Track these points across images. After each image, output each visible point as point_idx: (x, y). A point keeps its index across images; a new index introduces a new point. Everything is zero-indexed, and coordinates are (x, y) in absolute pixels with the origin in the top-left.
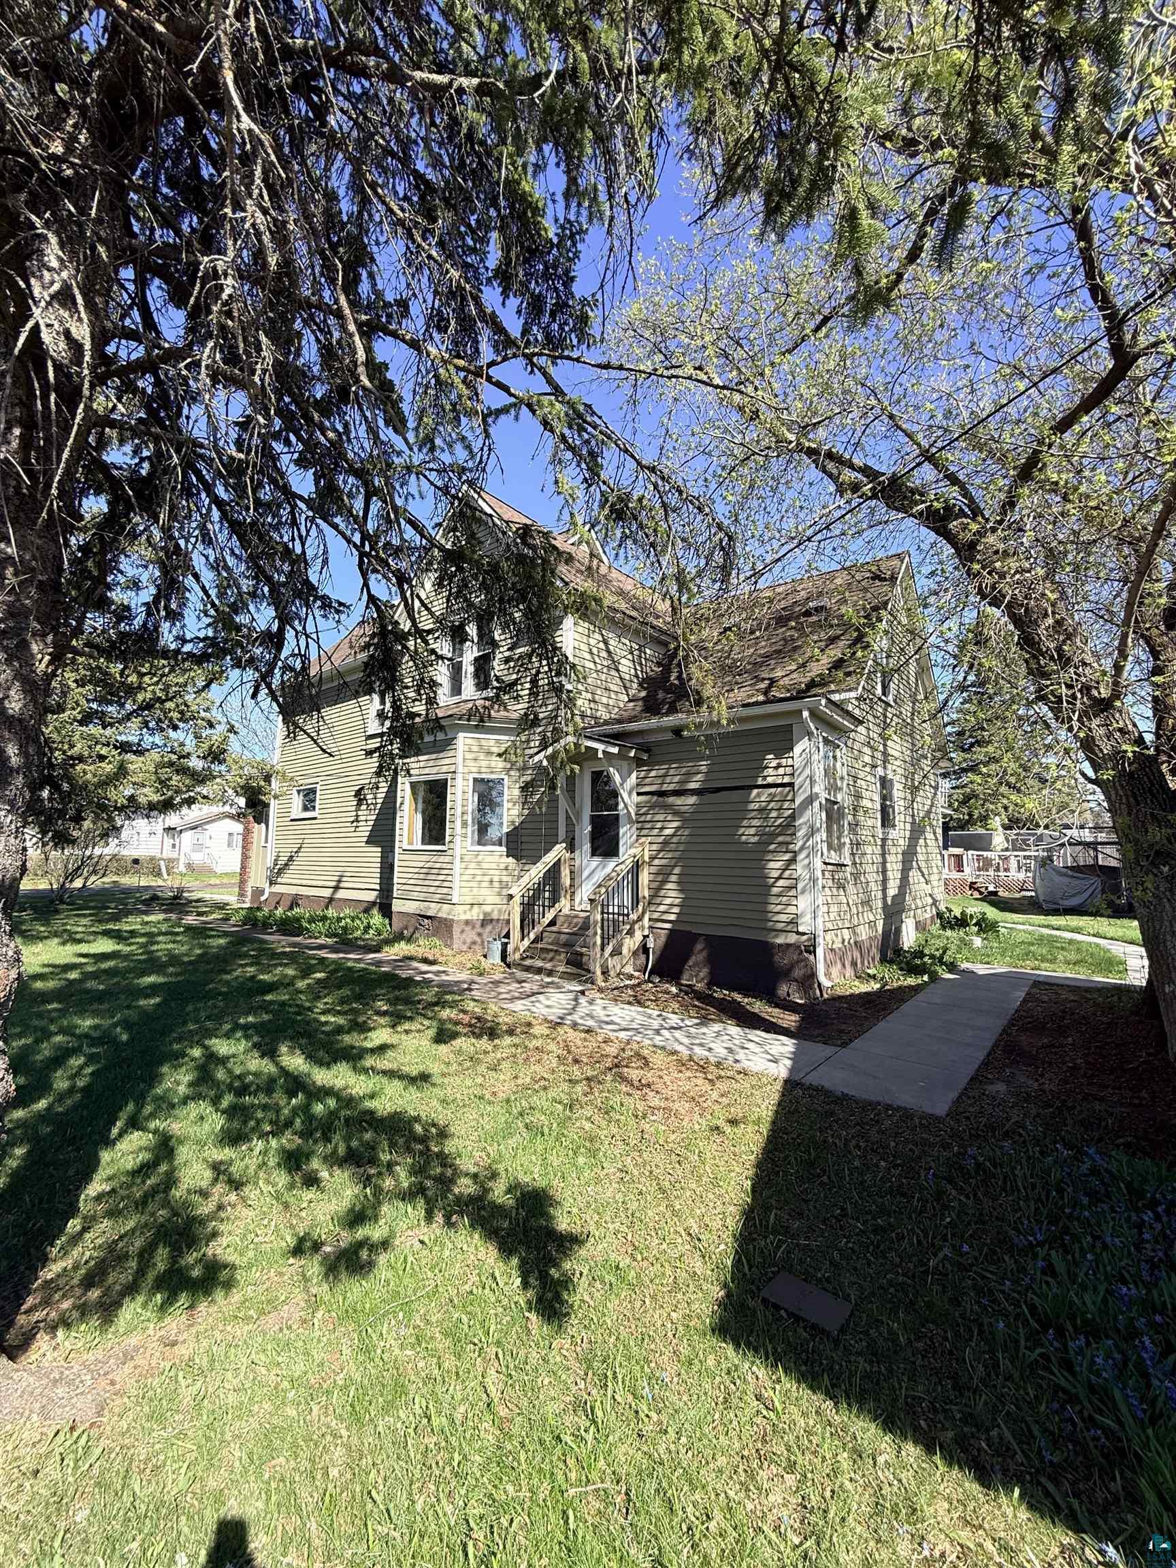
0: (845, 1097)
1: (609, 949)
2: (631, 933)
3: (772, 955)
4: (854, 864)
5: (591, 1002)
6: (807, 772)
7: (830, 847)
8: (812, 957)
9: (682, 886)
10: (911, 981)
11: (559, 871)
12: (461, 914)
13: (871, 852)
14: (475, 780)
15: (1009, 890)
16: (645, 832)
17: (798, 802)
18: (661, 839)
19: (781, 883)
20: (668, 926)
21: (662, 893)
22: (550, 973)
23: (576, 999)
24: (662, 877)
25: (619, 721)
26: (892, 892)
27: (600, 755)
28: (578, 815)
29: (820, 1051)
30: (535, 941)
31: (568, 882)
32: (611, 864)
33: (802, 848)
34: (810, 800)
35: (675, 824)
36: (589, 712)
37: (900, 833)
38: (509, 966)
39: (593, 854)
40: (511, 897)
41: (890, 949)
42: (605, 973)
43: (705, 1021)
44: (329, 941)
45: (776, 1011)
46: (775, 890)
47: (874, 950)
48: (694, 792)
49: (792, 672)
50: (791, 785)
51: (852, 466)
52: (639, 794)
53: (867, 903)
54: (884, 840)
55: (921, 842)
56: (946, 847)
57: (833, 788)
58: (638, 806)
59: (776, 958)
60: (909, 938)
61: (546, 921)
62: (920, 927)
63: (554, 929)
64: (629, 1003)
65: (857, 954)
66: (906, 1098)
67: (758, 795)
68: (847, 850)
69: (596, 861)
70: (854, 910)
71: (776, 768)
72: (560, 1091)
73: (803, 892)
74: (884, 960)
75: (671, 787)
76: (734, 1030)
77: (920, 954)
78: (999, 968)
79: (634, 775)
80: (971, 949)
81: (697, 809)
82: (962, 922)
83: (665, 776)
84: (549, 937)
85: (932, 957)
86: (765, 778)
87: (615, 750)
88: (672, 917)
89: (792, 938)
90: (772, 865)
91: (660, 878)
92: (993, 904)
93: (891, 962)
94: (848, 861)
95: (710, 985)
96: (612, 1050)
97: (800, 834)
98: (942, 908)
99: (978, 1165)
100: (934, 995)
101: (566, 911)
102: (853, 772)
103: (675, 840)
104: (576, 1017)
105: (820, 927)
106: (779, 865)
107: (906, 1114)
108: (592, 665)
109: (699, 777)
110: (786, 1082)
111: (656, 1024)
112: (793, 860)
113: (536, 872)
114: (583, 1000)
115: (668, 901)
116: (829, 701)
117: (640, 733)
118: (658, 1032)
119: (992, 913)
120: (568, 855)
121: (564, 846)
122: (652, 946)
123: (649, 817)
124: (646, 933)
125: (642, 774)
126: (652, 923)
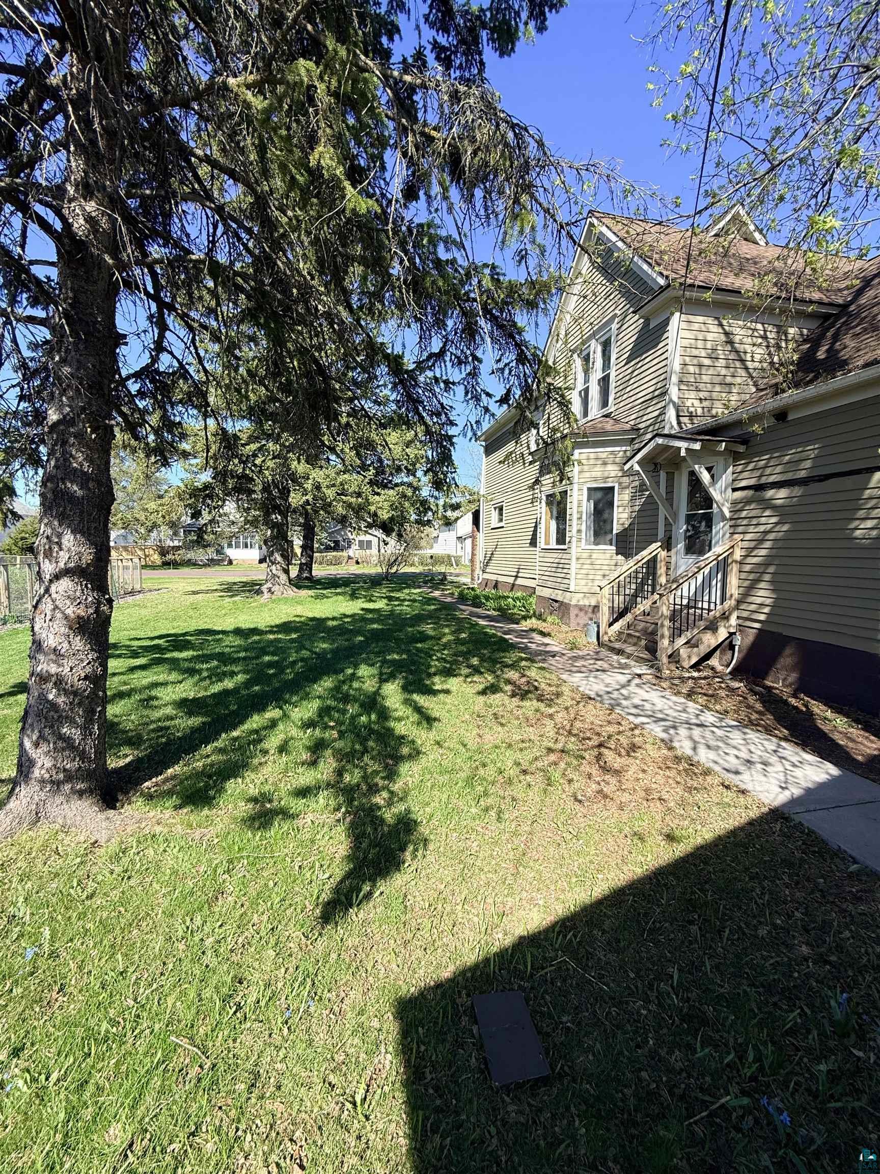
2: (712, 628)
9: (776, 586)
11: (655, 567)
12: (574, 600)
14: (589, 489)
16: (740, 529)
18: (755, 536)
20: (757, 625)
21: (754, 592)
24: (755, 575)
27: (683, 453)
28: (675, 515)
30: (625, 627)
31: (663, 577)
35: (774, 520)
38: (599, 645)
39: (688, 552)
40: (600, 588)
43: (746, 725)
44: (495, 613)
48: (797, 482)
52: (734, 490)
58: (733, 502)
61: (638, 611)
63: (644, 618)
64: (679, 693)
69: (690, 559)
75: (772, 479)
79: (731, 469)
83: (765, 467)
87: (697, 446)
88: (762, 617)
91: (752, 577)
95: (796, 691)
103: (771, 536)
109: (806, 464)
110: (771, 810)
115: (759, 600)
120: (663, 554)
121: (659, 544)
122: (738, 643)
123: (744, 514)
124: (732, 630)
125: (739, 468)
126: (740, 621)
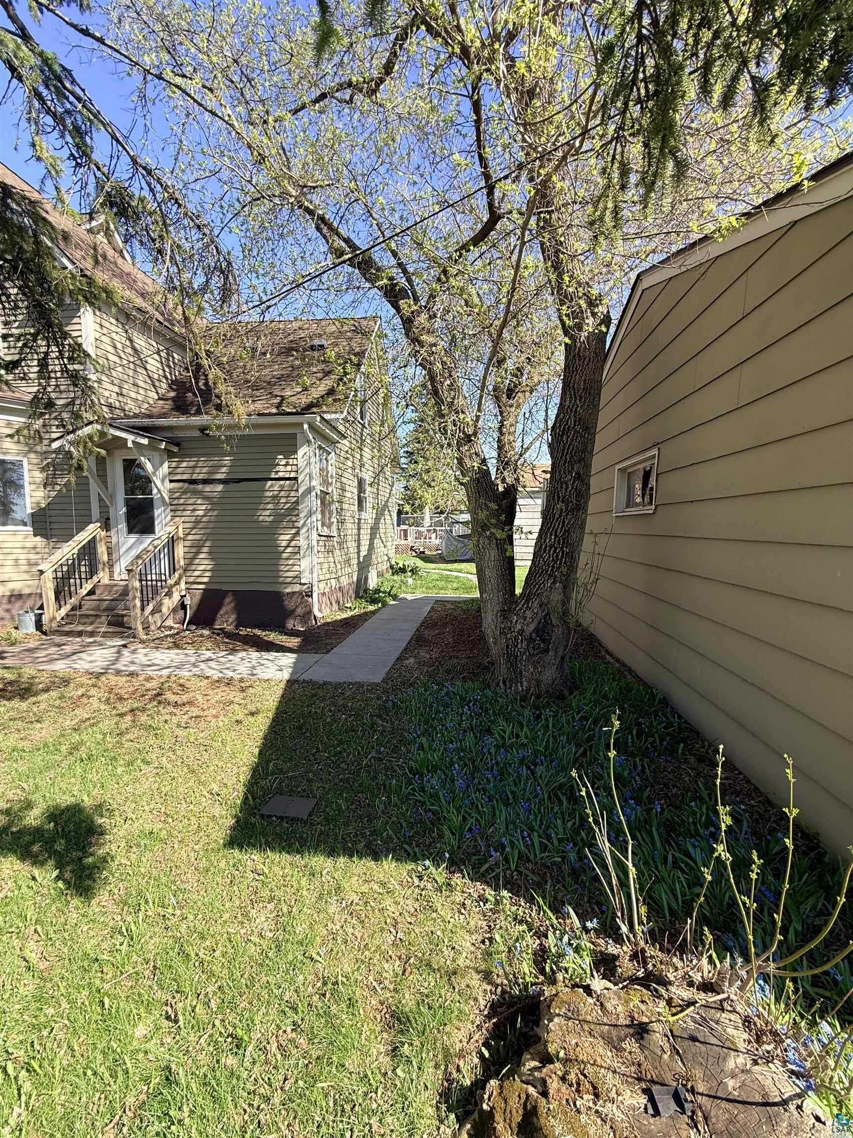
0: (325, 683)
1: (150, 608)
2: (169, 594)
3: (283, 601)
4: (339, 535)
5: (134, 652)
6: (307, 470)
7: (323, 525)
8: (310, 599)
9: (213, 556)
10: (371, 608)
11: (95, 548)
13: (350, 528)
15: (431, 550)
16: (179, 513)
17: (301, 491)
18: (193, 519)
19: (289, 550)
20: (202, 587)
21: (197, 561)
22: (92, 634)
23: (119, 652)
24: (197, 548)
25: (150, 416)
26: (363, 554)
27: (130, 445)
28: (112, 497)
29: (312, 658)
30: (73, 609)
31: (105, 558)
32: (148, 540)
33: (304, 525)
34: (309, 490)
35: (204, 507)
36: (117, 404)
37: (369, 515)
38: (45, 633)
39: (130, 531)
40: (41, 572)
41: (361, 591)
42: (146, 628)
43: (233, 651)
45: (284, 638)
46: (285, 555)
47: (351, 591)
48: (220, 481)
49: (299, 393)
50: (296, 479)
51: (338, 234)
52: (171, 481)
53: (348, 562)
54: (359, 519)
55: (382, 521)
56: (398, 525)
57: (326, 482)
58: (171, 491)
59: (286, 603)
60: (373, 582)
61: (84, 592)
62: (380, 575)
63: (93, 597)
64: (168, 648)
65: (340, 595)
66: (360, 676)
67: (272, 486)
68: (334, 527)
69: (133, 538)
70: (339, 567)
71: (286, 465)
72: (107, 725)
73: (304, 557)
74: (358, 596)
75: (201, 477)
76: (254, 655)
77: (377, 591)
78: (419, 595)
79: (166, 465)
80: (407, 586)
81: (223, 495)
82: (403, 570)
83: (195, 467)
84: (87, 605)
85: (384, 592)
86: (277, 472)
87: (145, 441)
88: (206, 580)
89: (297, 588)
90: (282, 537)
91: (194, 550)
92: (422, 559)
93: (362, 597)
94: (335, 534)
95: (237, 627)
96: (153, 684)
97: (302, 515)
98: (393, 563)
99: (394, 703)
100: (384, 614)
101: (106, 581)
102: (340, 472)
103: (204, 519)
104: (119, 666)
105: (315, 579)
106: (288, 537)
107: (360, 685)
108: (117, 359)
109: (224, 469)
110: (288, 681)
111: (193, 659)
112: (297, 533)
113: (69, 549)
114: (125, 652)
115: (202, 567)
116: (322, 418)
117: (170, 428)
118: (194, 665)
119: (420, 563)
120: (103, 533)
121: (99, 524)
122: (189, 602)
123: (182, 501)
124: (183, 593)
125: (174, 464)
126: (188, 586)
